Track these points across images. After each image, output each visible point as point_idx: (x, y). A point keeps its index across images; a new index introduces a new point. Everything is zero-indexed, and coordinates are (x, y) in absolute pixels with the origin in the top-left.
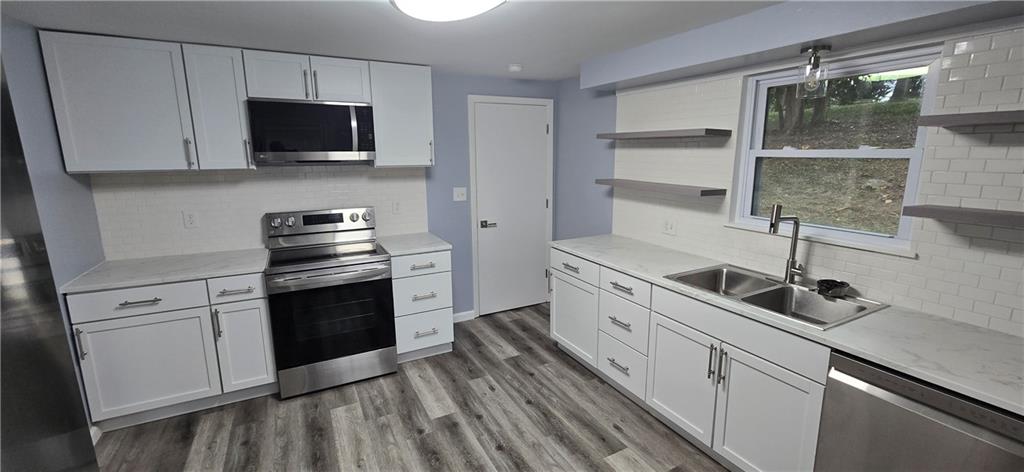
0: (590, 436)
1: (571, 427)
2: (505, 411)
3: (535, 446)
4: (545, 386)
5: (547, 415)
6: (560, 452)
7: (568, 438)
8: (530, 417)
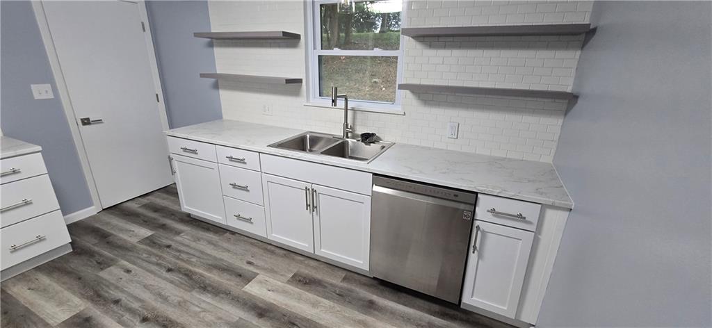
0: (229, 277)
1: (213, 276)
2: (146, 287)
3: (181, 305)
4: (184, 252)
5: (188, 275)
6: (204, 299)
7: (210, 285)
8: (172, 282)
